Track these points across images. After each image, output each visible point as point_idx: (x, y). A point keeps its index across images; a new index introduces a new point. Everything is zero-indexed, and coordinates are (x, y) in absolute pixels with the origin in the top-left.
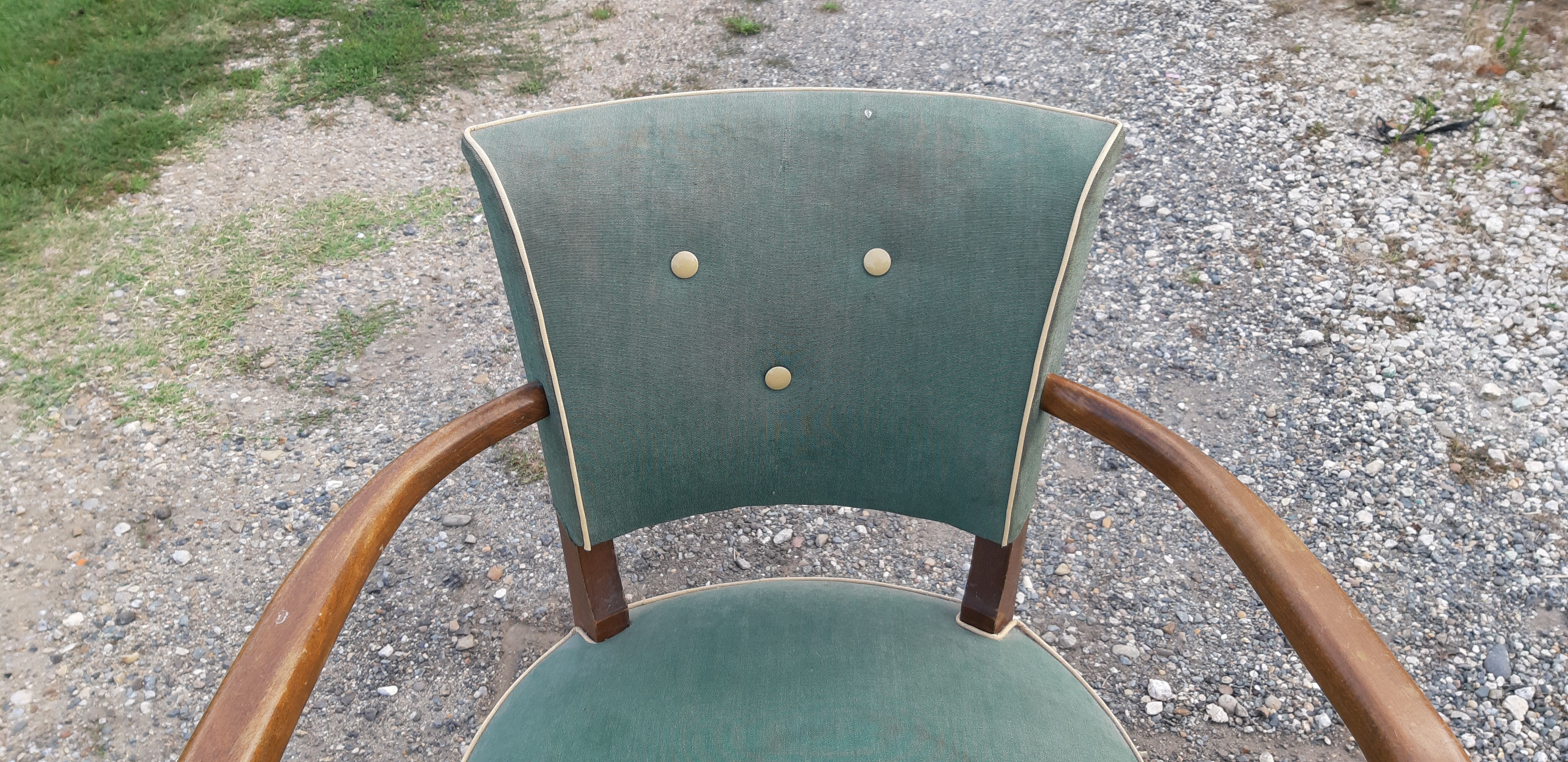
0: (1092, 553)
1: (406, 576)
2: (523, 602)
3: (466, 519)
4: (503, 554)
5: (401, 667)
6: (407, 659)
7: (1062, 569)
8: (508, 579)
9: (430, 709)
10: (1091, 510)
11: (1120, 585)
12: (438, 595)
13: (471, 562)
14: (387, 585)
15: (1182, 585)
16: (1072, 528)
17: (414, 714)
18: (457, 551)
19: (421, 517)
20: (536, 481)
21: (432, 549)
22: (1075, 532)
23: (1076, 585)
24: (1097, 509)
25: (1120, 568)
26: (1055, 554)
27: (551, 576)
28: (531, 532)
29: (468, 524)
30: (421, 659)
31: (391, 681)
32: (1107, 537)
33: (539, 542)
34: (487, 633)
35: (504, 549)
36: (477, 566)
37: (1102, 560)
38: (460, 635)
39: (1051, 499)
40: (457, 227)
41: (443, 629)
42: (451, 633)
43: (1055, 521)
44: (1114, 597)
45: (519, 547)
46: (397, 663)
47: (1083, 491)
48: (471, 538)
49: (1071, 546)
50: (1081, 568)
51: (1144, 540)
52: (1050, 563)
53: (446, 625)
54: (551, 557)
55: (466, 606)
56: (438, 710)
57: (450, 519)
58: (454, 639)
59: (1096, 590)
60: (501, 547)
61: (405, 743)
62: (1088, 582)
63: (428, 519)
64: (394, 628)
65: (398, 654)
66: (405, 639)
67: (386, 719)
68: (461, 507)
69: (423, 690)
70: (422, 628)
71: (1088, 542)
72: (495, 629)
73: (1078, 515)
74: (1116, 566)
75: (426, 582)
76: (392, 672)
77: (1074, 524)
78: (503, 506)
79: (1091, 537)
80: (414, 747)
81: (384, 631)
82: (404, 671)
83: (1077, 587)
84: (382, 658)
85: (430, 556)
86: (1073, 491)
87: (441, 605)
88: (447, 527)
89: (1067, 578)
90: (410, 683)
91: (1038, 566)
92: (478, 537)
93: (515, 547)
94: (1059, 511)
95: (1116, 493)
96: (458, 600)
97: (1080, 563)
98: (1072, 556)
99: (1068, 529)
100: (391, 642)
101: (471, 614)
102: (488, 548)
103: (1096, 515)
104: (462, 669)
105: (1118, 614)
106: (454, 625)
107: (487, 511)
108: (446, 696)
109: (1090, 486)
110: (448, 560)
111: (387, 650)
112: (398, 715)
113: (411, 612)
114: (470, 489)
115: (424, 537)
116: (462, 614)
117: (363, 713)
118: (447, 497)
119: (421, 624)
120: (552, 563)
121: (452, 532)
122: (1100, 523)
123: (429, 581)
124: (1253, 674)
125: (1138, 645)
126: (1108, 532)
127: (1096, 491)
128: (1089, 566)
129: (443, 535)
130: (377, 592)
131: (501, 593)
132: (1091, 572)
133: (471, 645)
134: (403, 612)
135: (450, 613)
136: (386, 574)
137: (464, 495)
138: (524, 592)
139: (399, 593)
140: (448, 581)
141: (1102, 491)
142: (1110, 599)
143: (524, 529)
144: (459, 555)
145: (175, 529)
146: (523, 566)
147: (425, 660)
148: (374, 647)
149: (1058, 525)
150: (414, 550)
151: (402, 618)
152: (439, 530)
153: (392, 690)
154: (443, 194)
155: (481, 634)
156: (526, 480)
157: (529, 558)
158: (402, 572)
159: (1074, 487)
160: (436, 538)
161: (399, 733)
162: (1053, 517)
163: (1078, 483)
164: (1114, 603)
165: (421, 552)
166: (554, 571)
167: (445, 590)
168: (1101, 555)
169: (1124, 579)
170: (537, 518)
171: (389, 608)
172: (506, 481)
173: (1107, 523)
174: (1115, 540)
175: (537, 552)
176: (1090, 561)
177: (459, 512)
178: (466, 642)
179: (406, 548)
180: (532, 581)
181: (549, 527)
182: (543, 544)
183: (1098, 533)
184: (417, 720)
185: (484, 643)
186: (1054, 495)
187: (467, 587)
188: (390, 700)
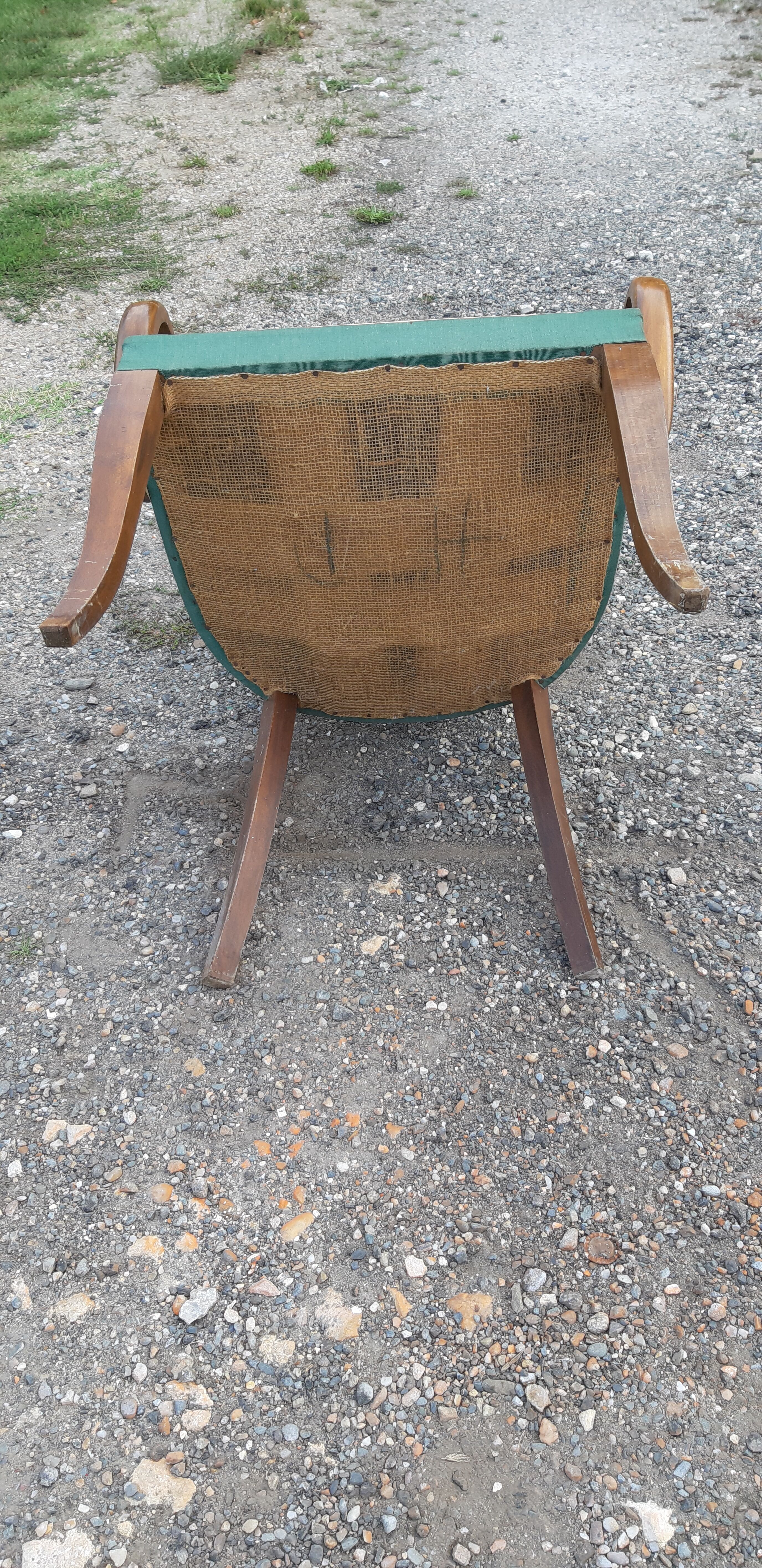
0: (721, 693)
1: (30, 734)
2: (146, 755)
3: (86, 682)
4: (126, 713)
5: (25, 814)
6: (31, 807)
7: (688, 708)
8: (130, 734)
9: (54, 848)
10: (722, 654)
11: (748, 720)
12: (62, 750)
13: (94, 721)
14: (11, 743)
16: (703, 671)
17: (39, 854)
18: (79, 711)
19: (43, 682)
20: (156, 647)
21: (54, 710)
22: (705, 675)
23: (703, 722)
24: (729, 653)
25: (749, 706)
26: (683, 695)
27: (173, 731)
28: (152, 693)
29: (90, 687)
30: (45, 806)
31: (15, 826)
32: (738, 677)
33: (161, 702)
34: (109, 782)
35: (126, 708)
36: (100, 724)
37: (731, 699)
38: (83, 785)
39: (681, 645)
40: (77, 419)
41: (66, 780)
42: (74, 783)
43: (684, 666)
44: (742, 731)
45: (141, 707)
46: (22, 810)
47: (715, 637)
48: (93, 700)
49: (700, 687)
50: (710, 707)
52: (677, 703)
53: (69, 777)
54: (173, 715)
55: (89, 759)
56: (62, 850)
57: (71, 683)
58: (78, 788)
59: (724, 726)
60: (123, 707)
61: (30, 878)
62: (716, 720)
63: (50, 684)
64: (18, 780)
65: (22, 802)
66: (29, 789)
67: (11, 858)
68: (83, 672)
69: (47, 833)
70: (46, 780)
71: (718, 683)
72: (118, 779)
73: (709, 659)
74: (746, 703)
75: (49, 739)
76: (15, 818)
77: (703, 668)
78: (125, 671)
79: (721, 678)
80: (38, 881)
81: (8, 782)
82: (29, 817)
83: (704, 724)
84: (6, 806)
85: (53, 716)
86: (704, 637)
87: (65, 759)
88: (69, 690)
89: (694, 717)
90: (34, 827)
91: (665, 707)
92: (100, 699)
93: (137, 707)
94: (689, 656)
95: (749, 637)
96: (81, 755)
97: (708, 702)
98: (701, 696)
99: (698, 672)
100: (15, 793)
101: (94, 766)
102: (110, 708)
103: (727, 658)
104: (86, 814)
105: (745, 745)
106: (77, 776)
107: (108, 675)
108: (70, 837)
109: (723, 632)
110: (71, 719)
111: (12, 799)
112: (23, 855)
113: (35, 766)
114: (92, 657)
115: (47, 700)
116: (85, 766)
118: (69, 664)
119: (45, 776)
120: (174, 720)
121: (75, 695)
122: (731, 665)
123: (53, 738)
126: (739, 673)
127: (728, 636)
128: (717, 705)
129: (66, 697)
130: (1, 749)
131: (123, 747)
132: (719, 710)
133: (94, 793)
134: (27, 767)
135: (73, 766)
136: (10, 734)
137: (86, 661)
138: (147, 746)
139: (23, 750)
140: (71, 737)
141: (735, 636)
142: (738, 733)
143: (145, 690)
144: (82, 715)
146: (145, 723)
147: (49, 807)
149: (687, 669)
150: (37, 712)
151: (27, 772)
152: (61, 694)
153: (16, 834)
154: (63, 388)
155: (105, 783)
156: (147, 647)
157: (152, 717)
158: (25, 731)
159: (706, 634)
160: (59, 701)
161: (23, 871)
162: (683, 662)
163: (710, 630)
164: (741, 736)
165: (44, 714)
166: (176, 727)
167: (68, 746)
168: (731, 694)
169: (753, 715)
170: (158, 681)
171: (13, 763)
172: (127, 649)
173: (738, 665)
174: (746, 680)
175: (158, 710)
176: (719, 700)
177: (81, 676)
178: (91, 790)
179: (29, 709)
180: (154, 736)
181: (171, 688)
182: (164, 704)
183: (728, 674)
184: (42, 858)
185: (107, 791)
186: (685, 642)
187: (89, 743)
188: (15, 842)
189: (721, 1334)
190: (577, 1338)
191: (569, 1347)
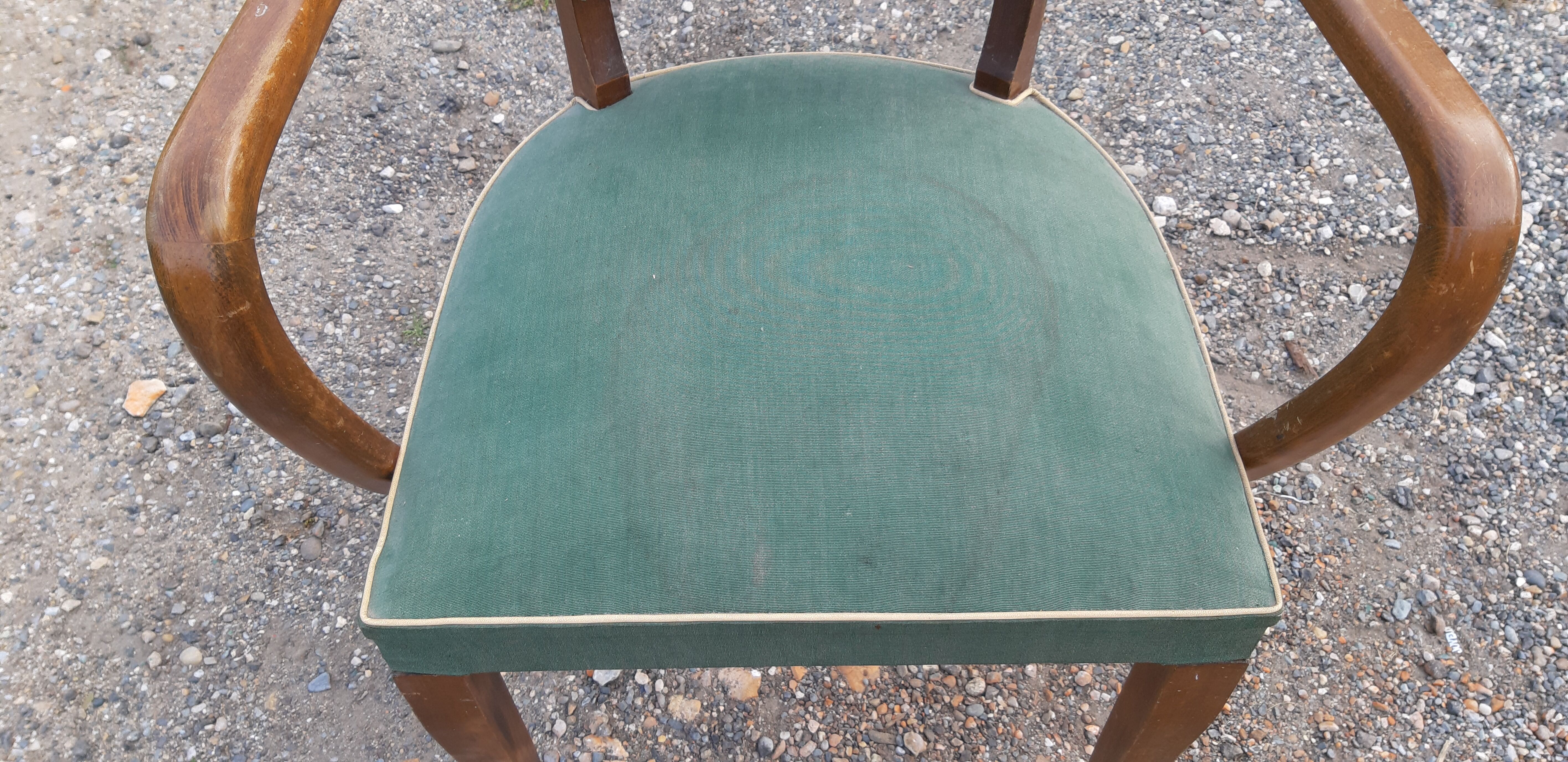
0: (1107, 78)
1: (400, 101)
2: (522, 127)
3: (457, 45)
4: (498, 81)
5: (404, 187)
6: (409, 180)
7: (1075, 94)
8: (505, 104)
9: (437, 225)
10: (1110, 35)
11: (1133, 108)
12: (435, 120)
13: (466, 88)
14: (382, 110)
15: (1197, 108)
16: (1089, 54)
17: (421, 230)
18: (449, 77)
19: (410, 44)
20: (525, 7)
21: (424, 74)
22: (1092, 57)
23: (1088, 109)
24: (1117, 34)
25: (1135, 92)
26: (1069, 79)
27: (549, 102)
28: (525, 59)
29: (459, 50)
30: (423, 180)
31: (395, 200)
32: (1124, 61)
33: (535, 69)
34: (487, 156)
35: (499, 75)
36: (472, 92)
37: (1117, 84)
38: (460, 158)
39: (1069, 24)
41: (442, 152)
42: (451, 155)
43: (1071, 47)
44: (1126, 120)
45: (514, 74)
46: (400, 183)
47: (1103, 16)
48: (463, 65)
49: (1087, 71)
50: (1095, 92)
51: (1162, 64)
52: (1063, 88)
53: (446, 148)
54: (547, 84)
55: (464, 130)
56: (445, 227)
57: (440, 45)
58: (455, 162)
59: (1109, 114)
60: (495, 73)
61: (415, 257)
62: (1101, 106)
63: (417, 46)
64: (393, 150)
65: (400, 175)
66: (405, 161)
67: (394, 234)
68: (451, 33)
69: (428, 209)
70: (421, 151)
71: (1104, 67)
72: (496, 153)
73: (1096, 40)
74: (1131, 90)
75: (421, 107)
76: (395, 192)
77: (1091, 50)
78: (494, 33)
79: (1108, 62)
80: (424, 259)
81: (384, 153)
82: (408, 191)
83: (1089, 111)
84: (383, 179)
85: (423, 81)
86: (1093, 16)
87: (439, 129)
88: (438, 53)
89: (1079, 103)
90: (414, 202)
91: (1051, 92)
92: (470, 63)
93: (510, 74)
94: (1076, 36)
95: (1137, 18)
96: (456, 125)
97: (1094, 88)
98: (1087, 81)
99: (1085, 55)
100: (391, 164)
101: (470, 137)
102: (482, 74)
103: (1114, 40)
104: (466, 190)
105: (1129, 135)
106: (454, 148)
107: (478, 38)
108: (452, 214)
109: (1111, 11)
110: (442, 86)
111: (389, 172)
112: (406, 231)
113: (409, 136)
114: (459, 16)
115: (415, 63)
116: (461, 138)
117: (370, 229)
118: (434, 24)
119: (420, 147)
120: (549, 89)
121: (443, 58)
122: (1118, 47)
123: (425, 106)
124: (1260, 191)
125: (1146, 164)
126: (1125, 57)
127: (1116, 16)
128: (1103, 91)
129: (435, 61)
130: (372, 116)
131: (499, 118)
132: (1105, 97)
133: (473, 167)
134: (401, 136)
135: (448, 137)
136: (380, 99)
137: (452, 21)
138: (523, 117)
139: (395, 118)
140: (444, 106)
141: (1123, 16)
142: (1123, 122)
143: (517, 56)
144: (453, 81)
145: (156, 55)
146: (519, 92)
147: (428, 181)
148: (374, 168)
149: (1074, 50)
150: (406, 76)
151: (401, 141)
152: (429, 56)
153: (397, 208)
155: (482, 157)
156: (516, 7)
157: (525, 85)
158: (395, 98)
159: (1094, 12)
160: (428, 64)
161: (408, 248)
162: (1070, 42)
163: (1098, 8)
164: (1125, 125)
165: (413, 77)
166: (551, 98)
167: (442, 115)
168: (1117, 80)
169: (1138, 103)
170: (530, 46)
171: (385, 132)
172: (495, 8)
173: (1125, 48)
174: (1132, 64)
175: (532, 78)
176: (1105, 85)
177: (449, 38)
178: (468, 164)
179: (397, 73)
180: (530, 107)
181: (544, 54)
182: (538, 71)
183: (1115, 58)
184: (424, 236)
185: (486, 166)
186: (1073, 21)
187: (462, 111)
188: (396, 217)
189: (1086, 697)
190: (957, 701)
191: (950, 708)
